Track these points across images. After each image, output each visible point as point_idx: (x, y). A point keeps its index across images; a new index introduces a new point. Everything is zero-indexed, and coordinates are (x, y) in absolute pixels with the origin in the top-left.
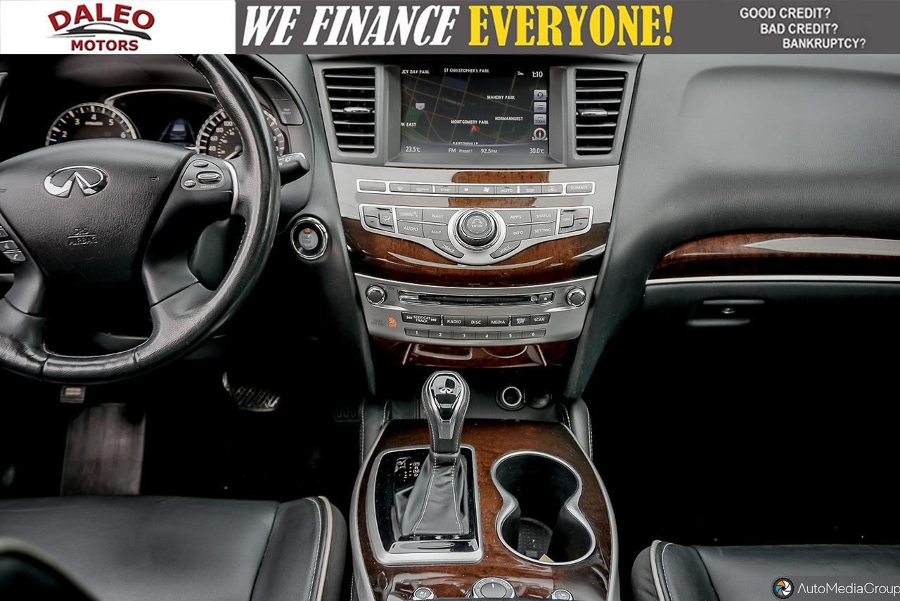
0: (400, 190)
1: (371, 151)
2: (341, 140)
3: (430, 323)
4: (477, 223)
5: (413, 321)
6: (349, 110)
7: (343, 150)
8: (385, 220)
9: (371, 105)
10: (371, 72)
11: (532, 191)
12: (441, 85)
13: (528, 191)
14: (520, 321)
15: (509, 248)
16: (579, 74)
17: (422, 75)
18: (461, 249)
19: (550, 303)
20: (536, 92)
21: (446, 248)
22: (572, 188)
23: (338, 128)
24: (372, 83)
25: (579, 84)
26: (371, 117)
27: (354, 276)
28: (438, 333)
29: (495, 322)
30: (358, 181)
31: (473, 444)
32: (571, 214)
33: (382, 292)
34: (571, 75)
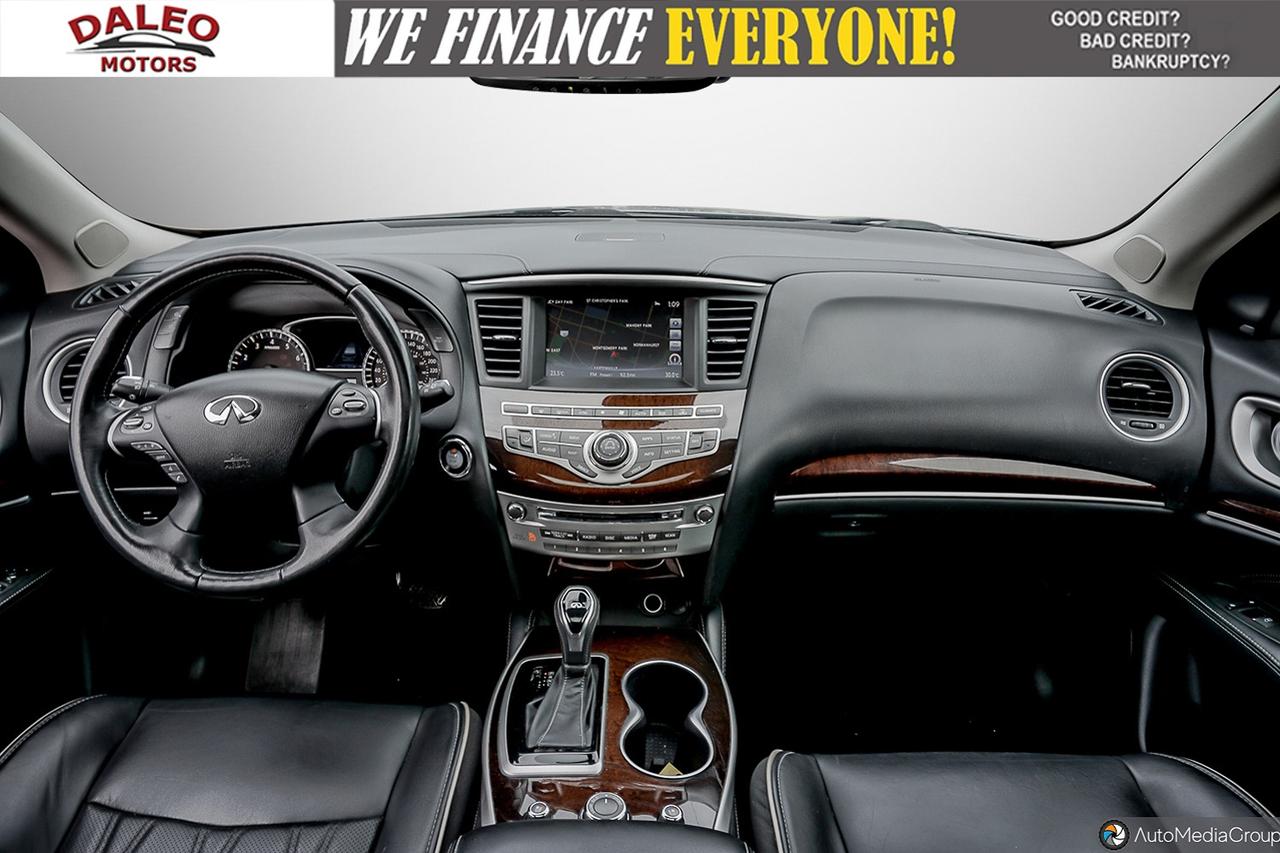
0: (541, 412)
1: (516, 376)
2: (489, 365)
3: (567, 538)
4: (610, 445)
5: (551, 536)
6: (497, 337)
7: (491, 374)
8: (526, 441)
9: (518, 333)
10: (519, 302)
11: (664, 414)
12: (584, 314)
13: (660, 414)
14: (651, 537)
15: (640, 469)
16: (711, 304)
17: (567, 305)
18: (596, 470)
19: (679, 520)
20: (672, 320)
21: (581, 468)
22: (702, 411)
23: (487, 354)
24: (519, 312)
25: (711, 314)
26: (518, 344)
27: (496, 494)
28: (574, 547)
29: (628, 538)
30: (503, 404)
31: (608, 653)
32: (700, 436)
33: (522, 509)
34: (703, 305)
